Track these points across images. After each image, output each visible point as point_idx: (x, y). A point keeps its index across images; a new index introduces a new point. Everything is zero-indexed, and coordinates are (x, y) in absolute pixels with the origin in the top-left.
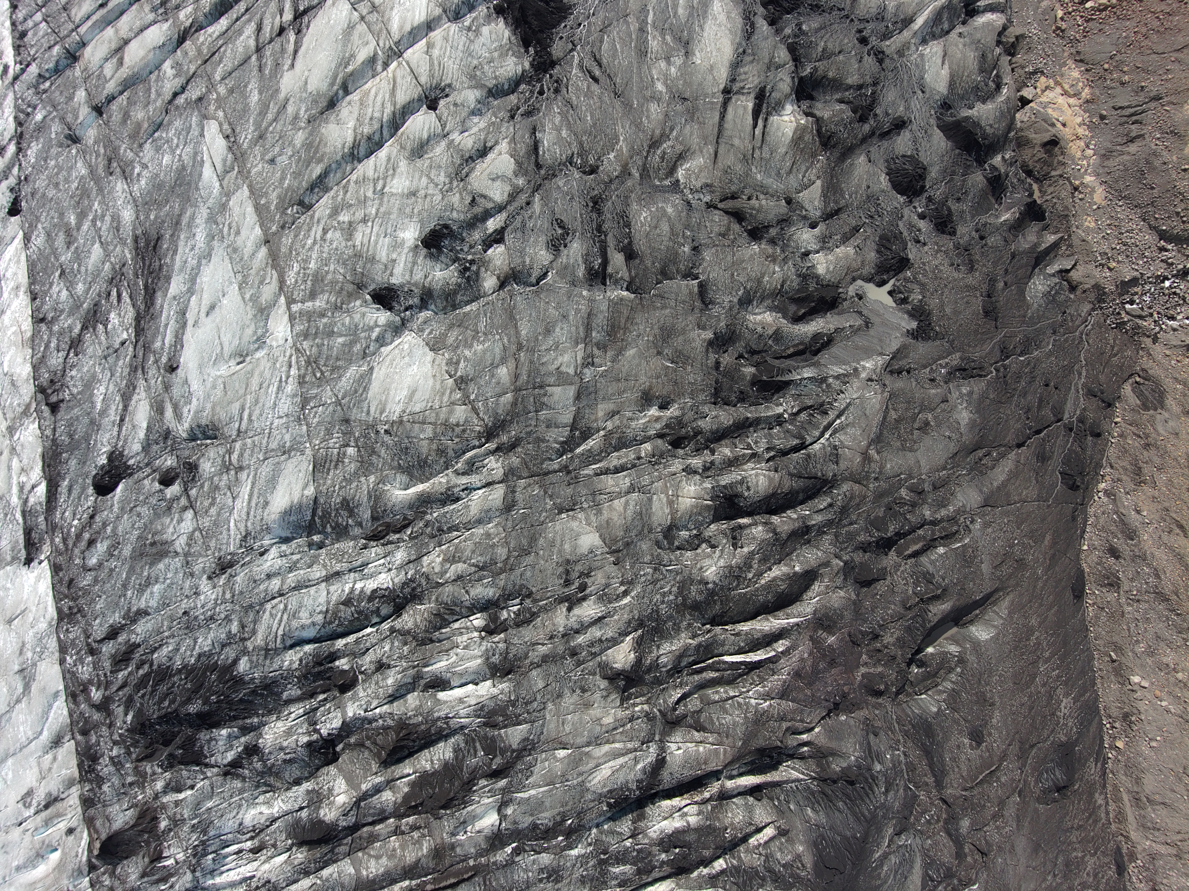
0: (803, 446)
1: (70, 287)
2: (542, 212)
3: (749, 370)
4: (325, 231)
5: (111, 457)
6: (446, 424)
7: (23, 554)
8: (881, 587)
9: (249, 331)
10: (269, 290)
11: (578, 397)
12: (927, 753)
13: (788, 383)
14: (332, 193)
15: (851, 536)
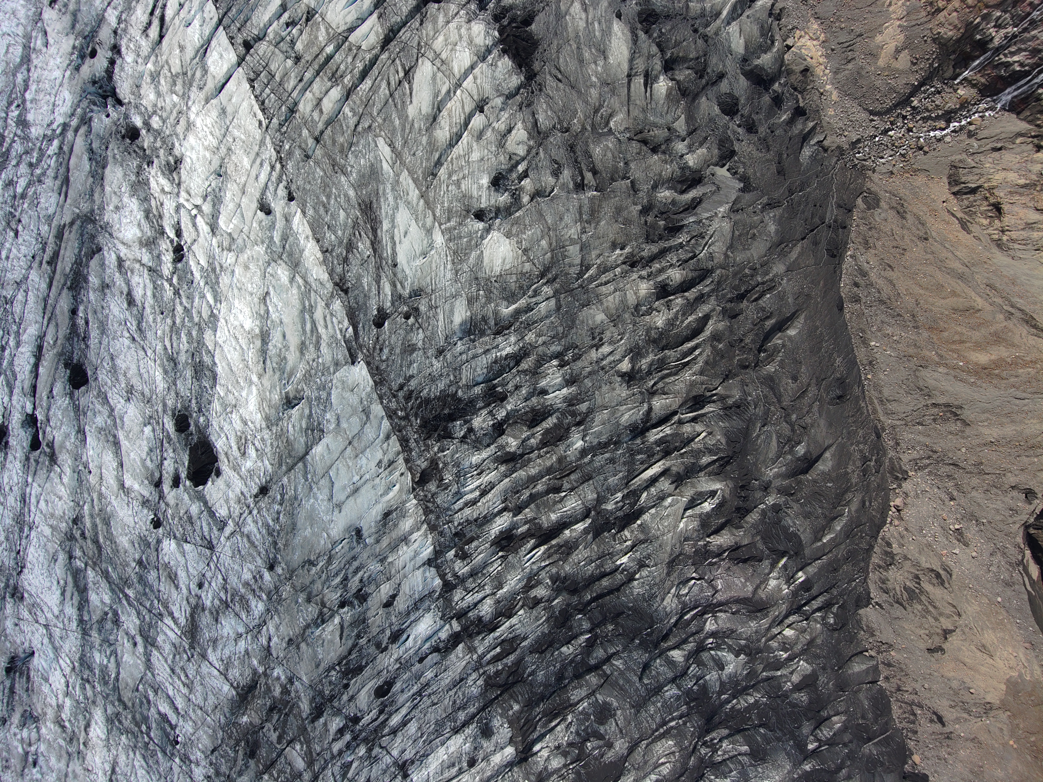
0: (695, 256)
1: (335, 233)
2: (545, 157)
3: (662, 223)
4: (448, 187)
5: (378, 310)
6: (521, 273)
7: (350, 360)
8: (741, 317)
9: (425, 242)
10: (429, 220)
11: (581, 250)
12: (772, 389)
13: (682, 226)
14: (445, 166)
15: (724, 296)
